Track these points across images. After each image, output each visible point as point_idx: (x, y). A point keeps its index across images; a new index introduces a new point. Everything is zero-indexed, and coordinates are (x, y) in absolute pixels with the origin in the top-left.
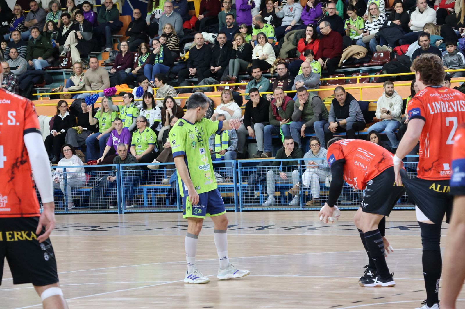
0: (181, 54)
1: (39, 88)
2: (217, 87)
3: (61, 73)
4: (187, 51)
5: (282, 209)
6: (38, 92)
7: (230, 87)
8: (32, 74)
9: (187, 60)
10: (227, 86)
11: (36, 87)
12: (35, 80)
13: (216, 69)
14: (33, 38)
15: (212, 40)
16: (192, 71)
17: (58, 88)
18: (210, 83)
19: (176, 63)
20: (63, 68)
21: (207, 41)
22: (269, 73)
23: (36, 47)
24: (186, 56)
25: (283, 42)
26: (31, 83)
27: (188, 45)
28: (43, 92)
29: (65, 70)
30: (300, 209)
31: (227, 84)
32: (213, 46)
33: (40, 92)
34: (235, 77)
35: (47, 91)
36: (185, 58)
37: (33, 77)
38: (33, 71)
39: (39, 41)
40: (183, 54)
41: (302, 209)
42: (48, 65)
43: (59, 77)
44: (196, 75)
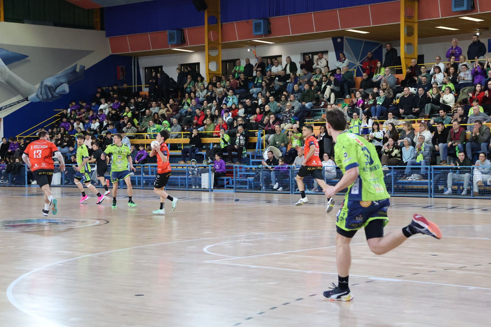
0: (394, 100)
1: (307, 119)
2: (417, 121)
3: (320, 111)
4: (398, 98)
5: (459, 197)
6: (307, 121)
7: (425, 121)
8: (303, 111)
9: (398, 104)
10: (423, 120)
11: (306, 119)
12: (305, 114)
13: (416, 109)
14: (305, 89)
15: (415, 92)
16: (401, 111)
17: (319, 120)
18: (412, 118)
19: (390, 106)
20: (322, 107)
21: (411, 93)
22: (451, 113)
23: (307, 95)
24: (397, 101)
25: (459, 94)
26: (303, 116)
27: (399, 95)
28: (310, 122)
29: (322, 109)
30: (471, 197)
31: (423, 119)
32: (414, 96)
33: (308, 122)
34: (428, 114)
35: (312, 121)
36: (396, 103)
37: (304, 113)
38: (304, 109)
39: (308, 91)
40: (395, 100)
41: (473, 198)
42: (313, 106)
43: (319, 113)
44: (404, 114)
